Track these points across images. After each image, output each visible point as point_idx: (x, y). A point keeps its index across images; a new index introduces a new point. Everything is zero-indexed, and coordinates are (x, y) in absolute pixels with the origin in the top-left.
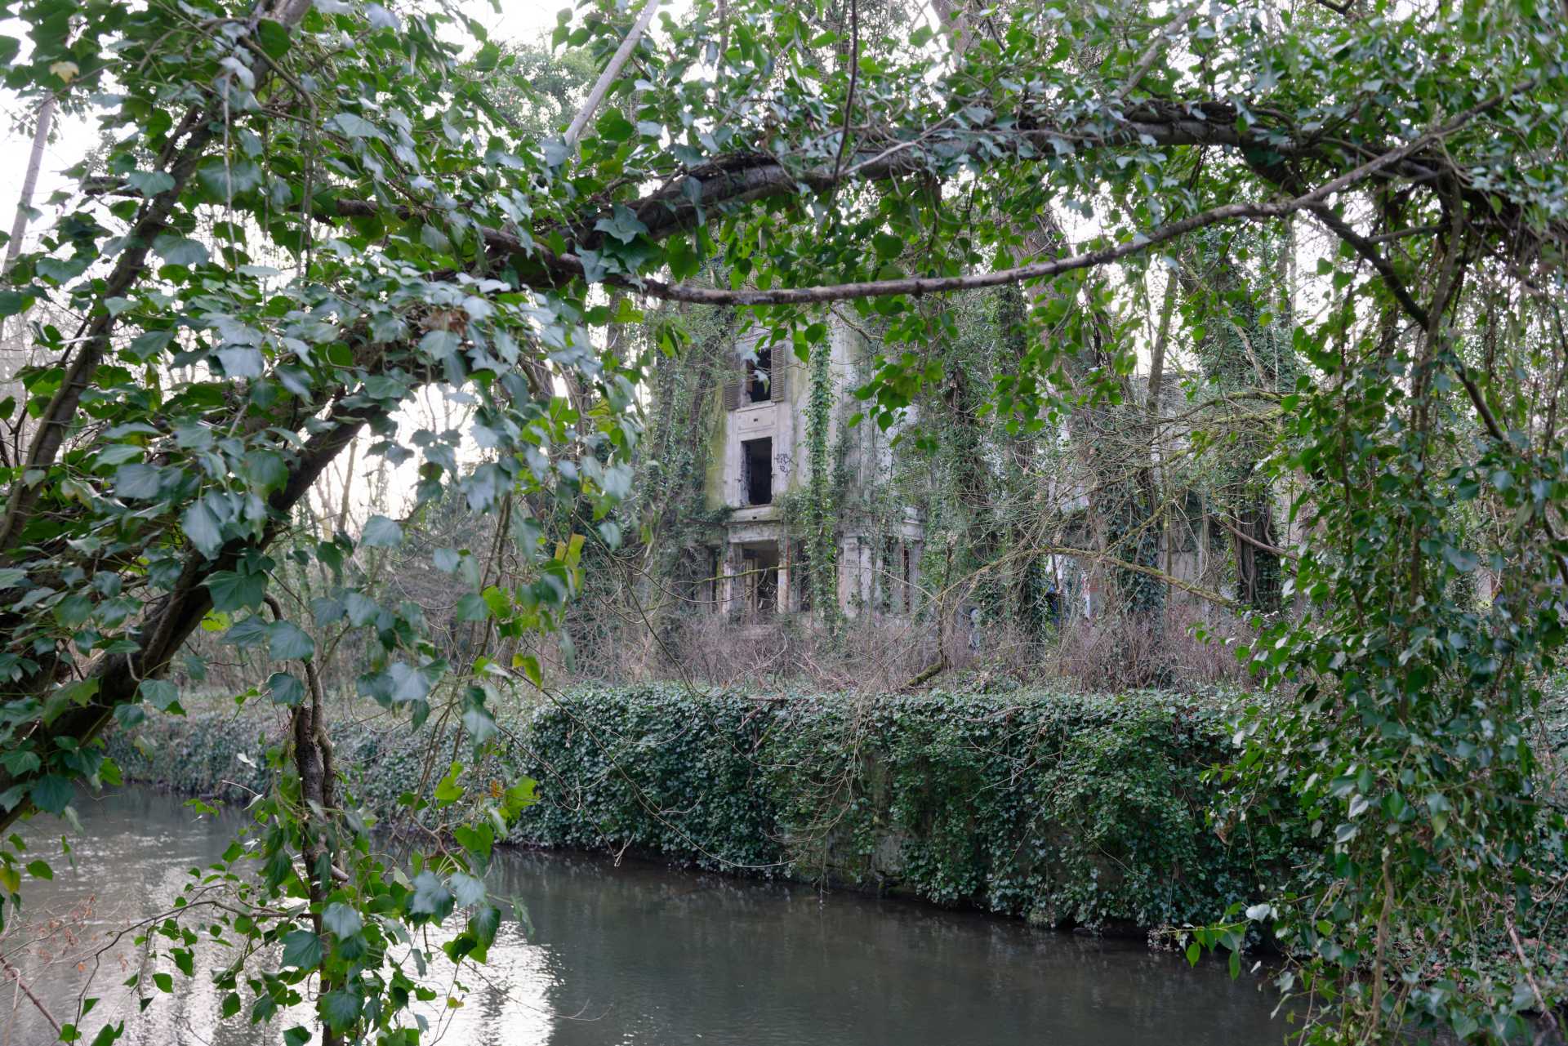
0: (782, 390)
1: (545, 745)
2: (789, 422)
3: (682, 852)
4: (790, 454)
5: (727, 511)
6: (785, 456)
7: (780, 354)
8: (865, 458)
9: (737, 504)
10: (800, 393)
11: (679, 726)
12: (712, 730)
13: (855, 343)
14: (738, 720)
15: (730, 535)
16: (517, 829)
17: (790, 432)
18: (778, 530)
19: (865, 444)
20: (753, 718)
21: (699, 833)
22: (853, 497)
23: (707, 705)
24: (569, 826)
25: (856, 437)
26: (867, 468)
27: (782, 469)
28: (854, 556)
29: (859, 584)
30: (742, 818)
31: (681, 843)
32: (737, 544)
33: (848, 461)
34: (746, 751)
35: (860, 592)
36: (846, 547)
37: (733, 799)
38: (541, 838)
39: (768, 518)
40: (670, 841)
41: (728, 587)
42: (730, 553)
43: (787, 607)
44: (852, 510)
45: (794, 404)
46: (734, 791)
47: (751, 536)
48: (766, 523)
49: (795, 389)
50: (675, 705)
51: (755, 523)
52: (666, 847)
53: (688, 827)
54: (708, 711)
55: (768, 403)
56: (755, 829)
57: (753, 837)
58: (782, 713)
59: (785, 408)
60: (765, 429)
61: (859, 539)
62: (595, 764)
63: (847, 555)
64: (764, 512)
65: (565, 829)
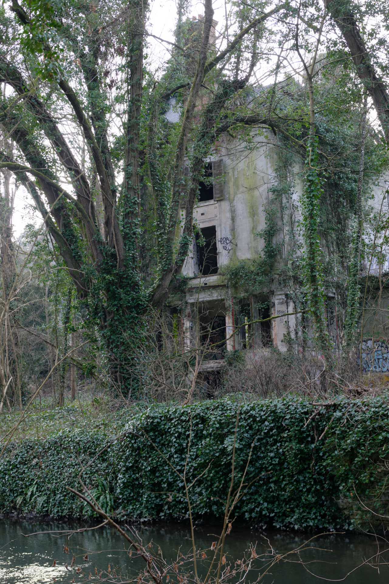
0: (222, 192)
1: (139, 448)
2: (228, 215)
3: (261, 517)
4: (230, 237)
5: (185, 281)
6: (227, 239)
7: (219, 166)
8: (287, 238)
9: (191, 275)
10: (235, 194)
11: (251, 428)
12: (282, 430)
13: (275, 156)
14: (302, 421)
15: (187, 297)
16: (120, 510)
17: (230, 222)
18: (224, 292)
19: (287, 228)
20: (313, 419)
21: (273, 503)
22: (280, 266)
23: (274, 412)
24: (162, 506)
25: (280, 223)
26: (289, 245)
27: (225, 248)
28: (283, 308)
29: (288, 328)
30: (309, 491)
31: (261, 512)
32: (192, 304)
33: (274, 240)
34: (308, 443)
35: (289, 333)
36: (276, 302)
37: (301, 478)
38: (140, 516)
39: (216, 284)
40: (251, 511)
41: (188, 334)
42: (188, 310)
43: (234, 347)
44: (280, 275)
45: (231, 202)
46: (300, 473)
47: (204, 297)
48: (214, 287)
49: (232, 191)
50: (246, 413)
51: (206, 288)
52: (247, 515)
53: (265, 500)
54: (277, 417)
55: (212, 202)
56: (320, 498)
57: (319, 504)
58: (338, 414)
59: (225, 205)
60: (210, 220)
61: (287, 295)
62: (183, 459)
63: (278, 307)
64: (213, 279)
65: (159, 508)
